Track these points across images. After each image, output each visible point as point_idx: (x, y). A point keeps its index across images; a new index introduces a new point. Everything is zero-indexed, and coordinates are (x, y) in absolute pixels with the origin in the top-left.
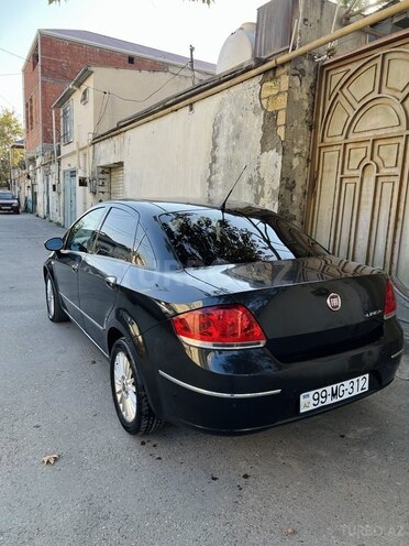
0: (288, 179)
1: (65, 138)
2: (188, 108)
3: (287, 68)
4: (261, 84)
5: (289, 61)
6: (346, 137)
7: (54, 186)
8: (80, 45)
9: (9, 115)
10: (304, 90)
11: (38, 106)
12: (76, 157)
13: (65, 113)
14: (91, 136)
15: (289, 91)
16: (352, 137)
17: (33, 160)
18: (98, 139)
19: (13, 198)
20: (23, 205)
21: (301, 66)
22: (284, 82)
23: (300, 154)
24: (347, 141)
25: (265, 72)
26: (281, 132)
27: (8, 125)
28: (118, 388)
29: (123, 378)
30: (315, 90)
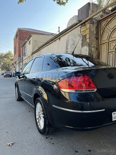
0: (91, 54)
1: (25, 55)
2: (59, 39)
3: (88, 22)
4: (81, 28)
5: (89, 20)
6: (109, 40)
7: (21, 68)
8: (29, 32)
9: (10, 52)
10: (94, 28)
11: (17, 48)
12: (27, 59)
13: (24, 48)
14: (31, 53)
15: (90, 28)
16: (111, 40)
17: (16, 63)
18: (33, 53)
19: (10, 73)
20: (12, 75)
21: (93, 21)
22: (88, 26)
23: (94, 47)
24: (109, 41)
25: (82, 24)
26: (88, 40)
27: (10, 55)
28: (37, 117)
29: (39, 112)
30: (97, 28)
